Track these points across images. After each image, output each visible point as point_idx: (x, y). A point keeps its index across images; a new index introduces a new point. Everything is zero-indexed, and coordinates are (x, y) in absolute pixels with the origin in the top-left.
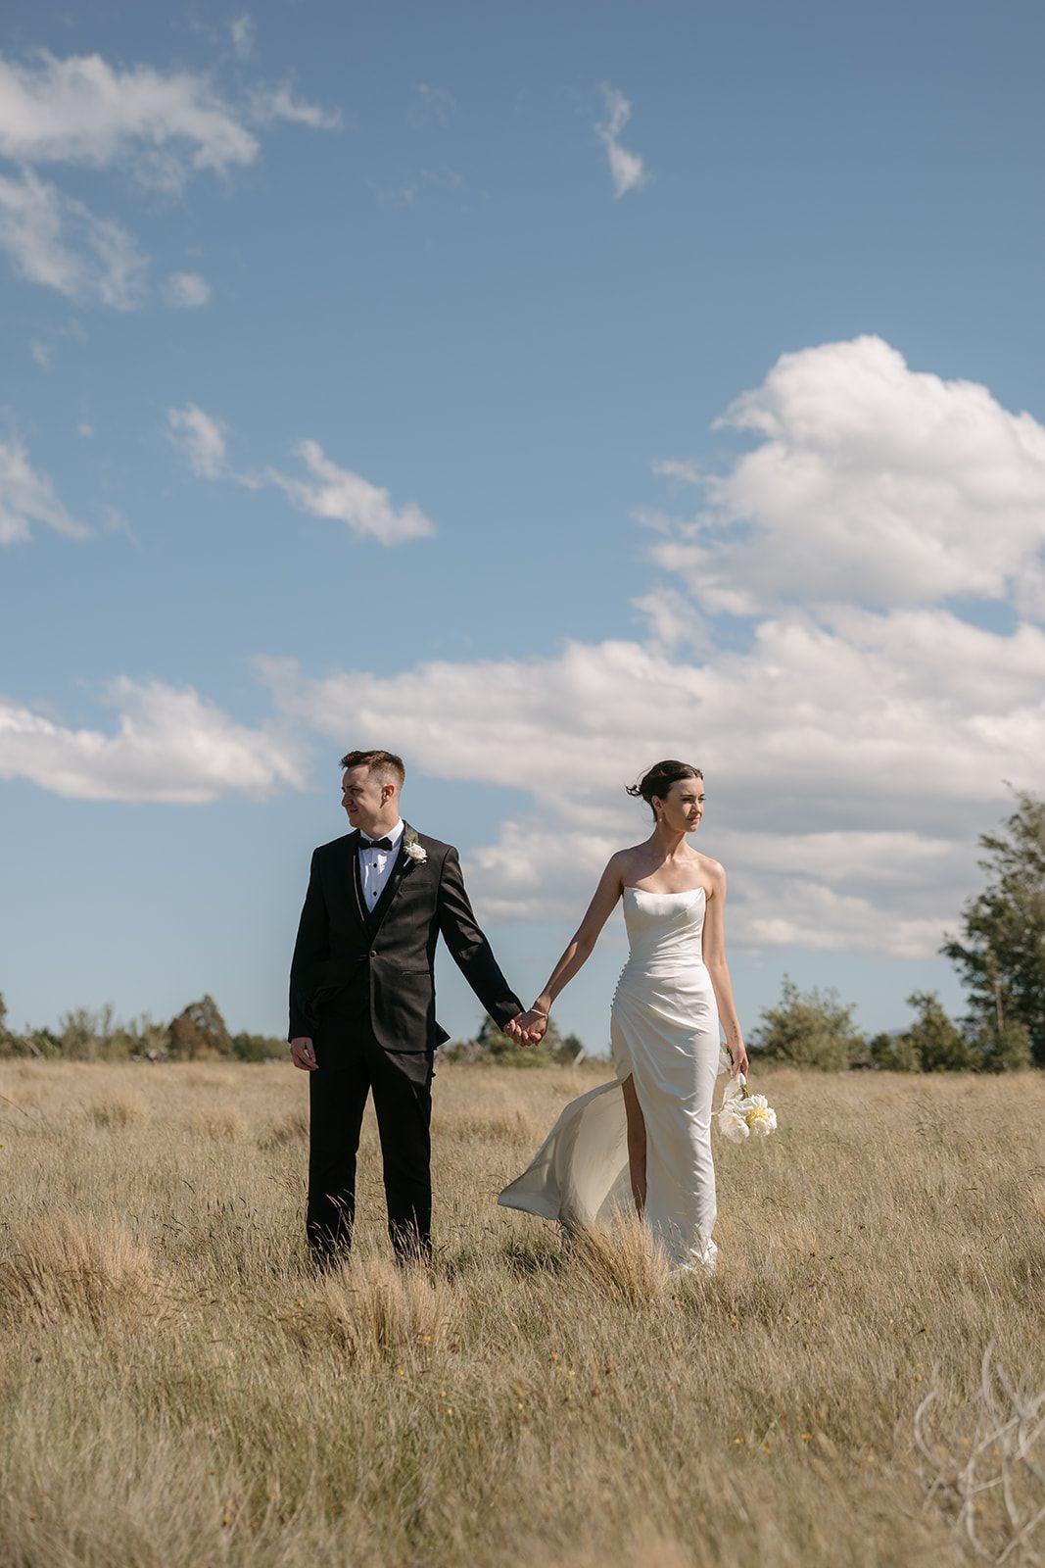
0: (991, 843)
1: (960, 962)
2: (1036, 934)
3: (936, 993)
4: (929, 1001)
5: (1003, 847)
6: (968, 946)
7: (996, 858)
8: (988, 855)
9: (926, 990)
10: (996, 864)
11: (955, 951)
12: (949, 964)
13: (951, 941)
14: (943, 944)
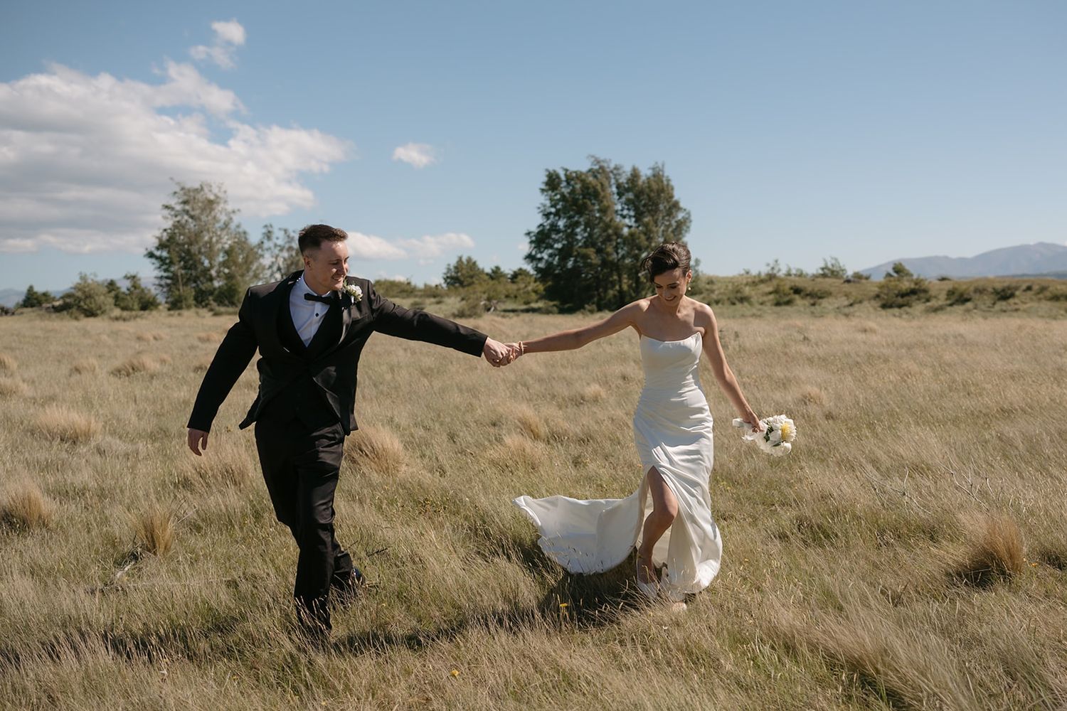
0: (167, 207)
1: (153, 260)
2: (190, 247)
3: (137, 273)
4: (134, 277)
5: (172, 209)
6: (158, 253)
7: (169, 214)
8: (166, 212)
9: (133, 272)
10: (169, 217)
11: (151, 255)
12: (148, 261)
13: (149, 250)
14: (145, 252)
